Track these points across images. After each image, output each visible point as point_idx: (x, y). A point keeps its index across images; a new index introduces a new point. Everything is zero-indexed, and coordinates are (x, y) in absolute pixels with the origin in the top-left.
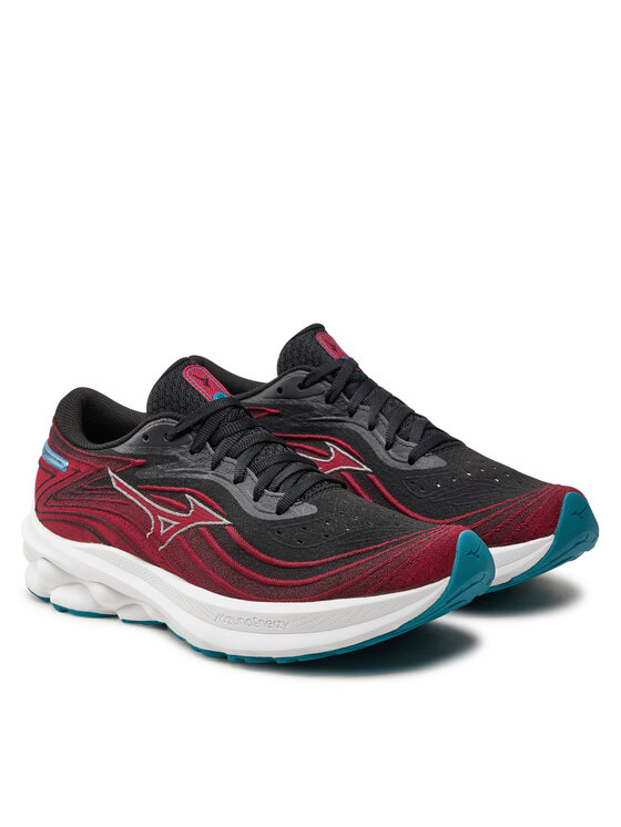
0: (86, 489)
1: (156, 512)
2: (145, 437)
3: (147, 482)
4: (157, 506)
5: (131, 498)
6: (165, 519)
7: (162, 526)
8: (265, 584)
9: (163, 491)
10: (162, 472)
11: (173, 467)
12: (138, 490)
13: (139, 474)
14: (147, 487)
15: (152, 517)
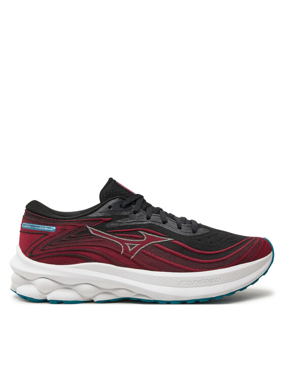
0: (72, 237)
1: (122, 242)
2: (110, 207)
3: (113, 228)
4: (123, 239)
5: (104, 237)
6: (130, 244)
7: (129, 248)
8: (202, 263)
9: (125, 231)
10: (121, 223)
11: (127, 220)
12: (108, 233)
13: (108, 225)
14: (113, 231)
15: (121, 244)
